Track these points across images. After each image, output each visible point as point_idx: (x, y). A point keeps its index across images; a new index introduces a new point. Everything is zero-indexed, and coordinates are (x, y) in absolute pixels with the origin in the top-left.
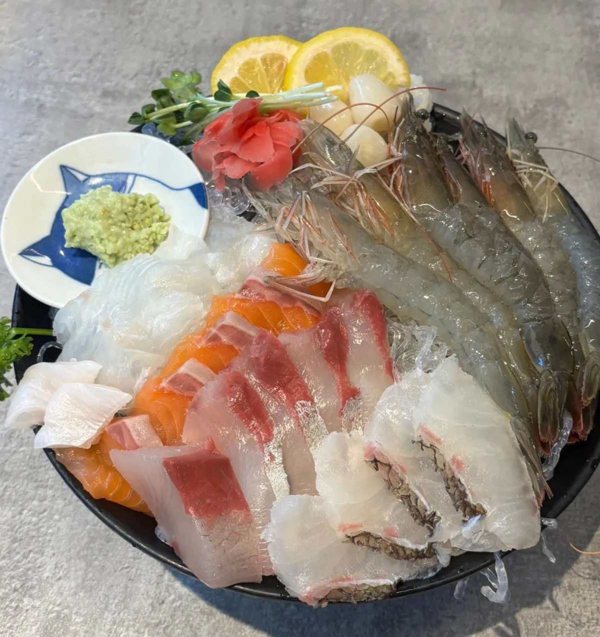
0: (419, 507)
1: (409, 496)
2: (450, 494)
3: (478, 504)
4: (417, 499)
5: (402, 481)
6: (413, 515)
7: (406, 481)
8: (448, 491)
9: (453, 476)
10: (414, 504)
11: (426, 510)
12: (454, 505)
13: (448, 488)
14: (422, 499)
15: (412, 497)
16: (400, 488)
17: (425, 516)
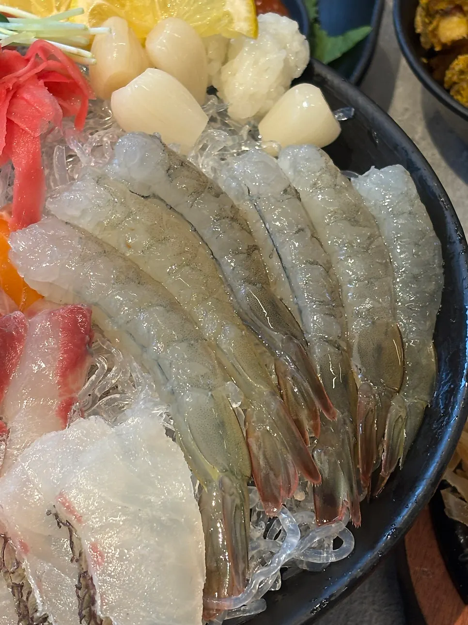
0: (29, 605)
1: (22, 586)
2: (78, 596)
3: (107, 618)
4: (29, 593)
5: (18, 564)
6: (19, 614)
7: (23, 566)
8: (77, 592)
9: (86, 572)
10: (24, 598)
11: (36, 611)
12: (80, 614)
13: (78, 588)
14: (37, 594)
15: (24, 588)
16: (13, 573)
17: (32, 619)
